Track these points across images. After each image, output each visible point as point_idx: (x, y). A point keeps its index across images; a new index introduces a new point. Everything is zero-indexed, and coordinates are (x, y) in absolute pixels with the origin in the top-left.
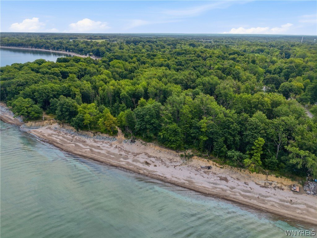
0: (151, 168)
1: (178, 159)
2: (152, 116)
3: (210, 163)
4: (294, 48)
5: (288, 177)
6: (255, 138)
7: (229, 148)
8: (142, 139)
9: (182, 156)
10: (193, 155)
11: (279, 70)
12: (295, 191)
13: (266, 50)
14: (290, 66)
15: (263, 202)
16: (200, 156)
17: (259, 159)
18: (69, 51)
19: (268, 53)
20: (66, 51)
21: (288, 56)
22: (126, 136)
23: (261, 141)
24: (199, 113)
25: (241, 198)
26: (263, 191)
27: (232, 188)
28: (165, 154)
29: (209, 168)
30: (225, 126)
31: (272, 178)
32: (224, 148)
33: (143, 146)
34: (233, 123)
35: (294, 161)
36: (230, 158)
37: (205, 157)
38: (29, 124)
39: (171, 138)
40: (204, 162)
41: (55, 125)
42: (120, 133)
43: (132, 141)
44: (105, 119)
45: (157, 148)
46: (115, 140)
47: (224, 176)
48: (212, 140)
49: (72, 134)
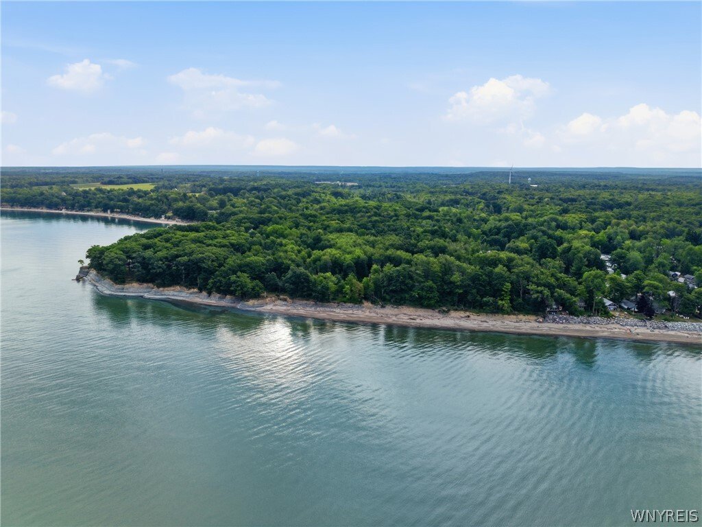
0: (419, 321)
1: (437, 314)
2: (404, 277)
3: (468, 314)
4: (503, 196)
5: (532, 314)
6: (503, 285)
7: (482, 296)
8: (392, 303)
9: (439, 312)
10: (449, 310)
12: (540, 322)
13: (463, 201)
15: (519, 329)
16: (456, 310)
17: (509, 301)
18: (112, 212)
19: (467, 205)
20: (105, 211)
21: (498, 210)
22: (373, 302)
23: (508, 285)
24: (447, 270)
25: (503, 329)
26: (517, 324)
27: (493, 325)
28: (421, 312)
29: (469, 316)
30: (475, 279)
31: (521, 317)
32: (478, 298)
33: (396, 310)
34: (481, 276)
35: (535, 296)
36: (487, 304)
37: (462, 310)
38: (251, 302)
39: (428, 295)
40: (462, 314)
41: (279, 302)
42: (364, 301)
43: (383, 307)
44: (352, 285)
45: (412, 309)
46: (363, 307)
47: (483, 320)
48: (466, 293)
49: (311, 307)
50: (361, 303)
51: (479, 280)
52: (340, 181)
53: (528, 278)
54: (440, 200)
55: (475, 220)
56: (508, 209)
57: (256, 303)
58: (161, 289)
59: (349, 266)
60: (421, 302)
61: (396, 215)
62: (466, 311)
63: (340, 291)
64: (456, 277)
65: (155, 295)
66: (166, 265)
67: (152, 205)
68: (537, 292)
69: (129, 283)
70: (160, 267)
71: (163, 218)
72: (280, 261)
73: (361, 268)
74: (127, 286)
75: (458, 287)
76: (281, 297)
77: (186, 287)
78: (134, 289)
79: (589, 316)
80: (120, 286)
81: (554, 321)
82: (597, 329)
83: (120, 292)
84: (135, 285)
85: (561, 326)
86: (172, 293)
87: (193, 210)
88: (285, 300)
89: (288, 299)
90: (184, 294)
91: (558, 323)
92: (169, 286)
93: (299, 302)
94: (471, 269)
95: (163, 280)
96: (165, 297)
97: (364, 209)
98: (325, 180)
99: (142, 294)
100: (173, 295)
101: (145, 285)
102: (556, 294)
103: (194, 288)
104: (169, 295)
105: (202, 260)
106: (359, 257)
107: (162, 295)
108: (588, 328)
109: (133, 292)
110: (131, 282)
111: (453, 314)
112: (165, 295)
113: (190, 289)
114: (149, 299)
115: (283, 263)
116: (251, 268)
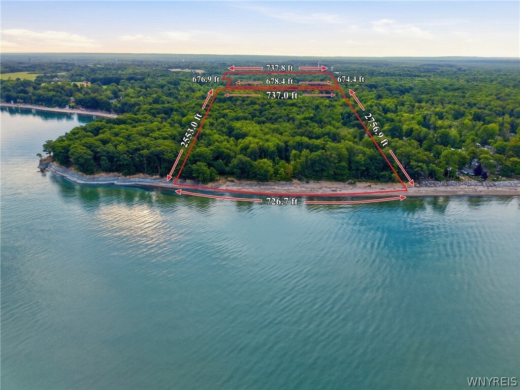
0: (338, 192)
1: (348, 186)
2: (324, 160)
3: (369, 184)
8: (314, 180)
9: (349, 184)
10: (355, 182)
12: (417, 187)
16: (360, 181)
17: (397, 174)
22: (299, 180)
24: (350, 152)
28: (336, 184)
29: (370, 186)
32: (376, 172)
33: (317, 184)
34: (377, 156)
35: (417, 169)
36: (383, 176)
37: (363, 181)
38: (210, 185)
39: (342, 172)
40: (364, 184)
41: (228, 183)
42: (293, 179)
43: (307, 182)
44: (285, 168)
45: (328, 183)
46: (293, 184)
47: (381, 188)
48: (367, 169)
49: (255, 186)
50: (291, 180)
51: (376, 159)
57: (213, 185)
58: (128, 177)
59: (273, 152)
60: (336, 177)
61: (269, 103)
62: (366, 182)
63: (276, 172)
64: (360, 158)
65: (124, 182)
66: (130, 157)
68: (418, 166)
69: (98, 173)
70: (126, 160)
71: (68, 108)
72: (221, 150)
73: (283, 153)
74: (96, 176)
75: (361, 165)
76: (229, 179)
77: (150, 174)
78: (103, 178)
79: (447, 181)
80: (92, 176)
81: (426, 185)
82: (455, 189)
83: (92, 181)
84: (104, 174)
85: (433, 189)
86: (137, 179)
88: (232, 181)
89: (235, 180)
90: (148, 180)
91: (429, 187)
92: (134, 174)
93: (244, 182)
94: (369, 151)
95: (129, 170)
98: (175, 68)
99: (112, 182)
100: (140, 182)
101: (112, 174)
102: (430, 168)
103: (156, 175)
104: (136, 182)
105: (162, 152)
106: (278, 144)
107: (130, 182)
108: (449, 189)
109: (103, 181)
111: (358, 184)
112: (132, 182)
113: (153, 176)
114: (121, 186)
115: (223, 152)
116: (203, 158)
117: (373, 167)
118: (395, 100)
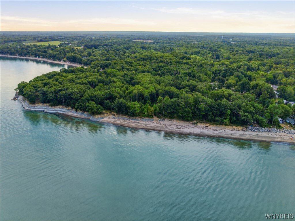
1: (191, 125)
2: (175, 105)
3: (207, 125)
5: (240, 126)
6: (226, 111)
7: (215, 116)
8: (168, 118)
9: (192, 123)
10: (197, 123)
11: (219, 71)
12: (244, 131)
14: (226, 69)
15: (234, 135)
16: (201, 122)
17: (229, 120)
18: (39, 57)
21: (218, 57)
22: (158, 117)
23: (229, 111)
24: (197, 102)
25: (225, 136)
26: (233, 132)
27: (220, 133)
28: (183, 123)
29: (207, 127)
30: (211, 107)
31: (234, 127)
32: (213, 117)
33: (170, 122)
34: (215, 105)
35: (243, 118)
36: (217, 121)
37: (204, 123)
38: (97, 117)
39: (187, 115)
40: (204, 125)
41: (111, 116)
42: (154, 116)
43: (163, 120)
44: (148, 109)
45: (178, 121)
46: (154, 120)
47: (215, 129)
48: (207, 114)
49: (127, 120)
50: (153, 117)
51: (214, 107)
52: (145, 40)
53: (239, 107)
54: (191, 51)
55: (208, 64)
56: (223, 57)
57: (99, 117)
58: (53, 107)
59: (147, 97)
60: (183, 118)
61: (171, 62)
62: (206, 123)
63: (142, 111)
64: (202, 106)
65: (50, 110)
66: (54, 95)
67: (57, 54)
68: (245, 116)
69: (37, 103)
70: (51, 97)
71: (62, 61)
72: (112, 93)
73: (153, 98)
74: (36, 105)
75: (202, 111)
76: (112, 113)
77: (65, 106)
78: (39, 107)
79: (270, 128)
80: (33, 105)
81: (252, 130)
82: (275, 136)
83: (33, 108)
84: (40, 104)
85: (255, 133)
86: (58, 109)
87: (75, 58)
88: (114, 115)
89: (116, 114)
90: (64, 110)
91: (254, 131)
92: (57, 105)
93: (121, 116)
94: (209, 101)
95: (54, 103)
96: (55, 111)
97: (155, 58)
98: (138, 39)
99: (44, 110)
100: (59, 111)
101: (45, 104)
102: (254, 117)
103: (69, 107)
104: (57, 110)
105: (72, 94)
106: (152, 91)
107: (54, 110)
108: (270, 135)
109: (39, 109)
110: (38, 103)
111: (200, 125)
112: (55, 110)
113: (67, 107)
114: (48, 113)
115: (113, 95)
116: (97, 98)
117: (211, 113)
118: (260, 62)
